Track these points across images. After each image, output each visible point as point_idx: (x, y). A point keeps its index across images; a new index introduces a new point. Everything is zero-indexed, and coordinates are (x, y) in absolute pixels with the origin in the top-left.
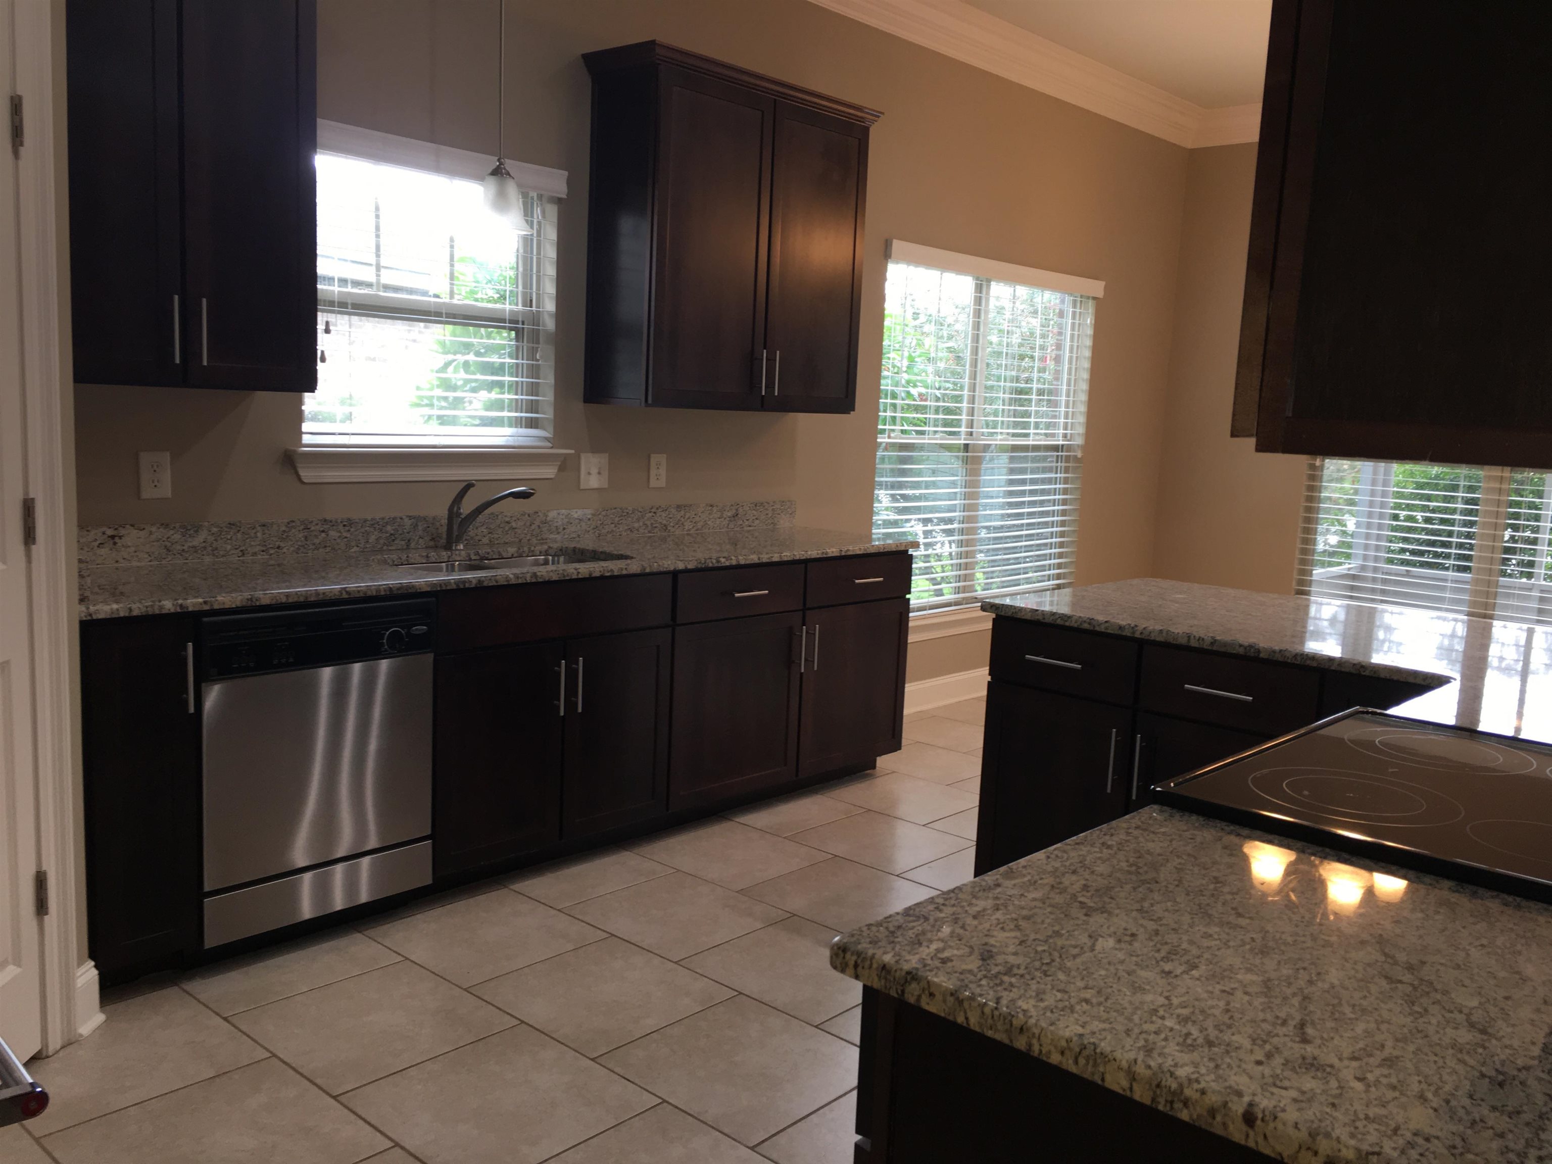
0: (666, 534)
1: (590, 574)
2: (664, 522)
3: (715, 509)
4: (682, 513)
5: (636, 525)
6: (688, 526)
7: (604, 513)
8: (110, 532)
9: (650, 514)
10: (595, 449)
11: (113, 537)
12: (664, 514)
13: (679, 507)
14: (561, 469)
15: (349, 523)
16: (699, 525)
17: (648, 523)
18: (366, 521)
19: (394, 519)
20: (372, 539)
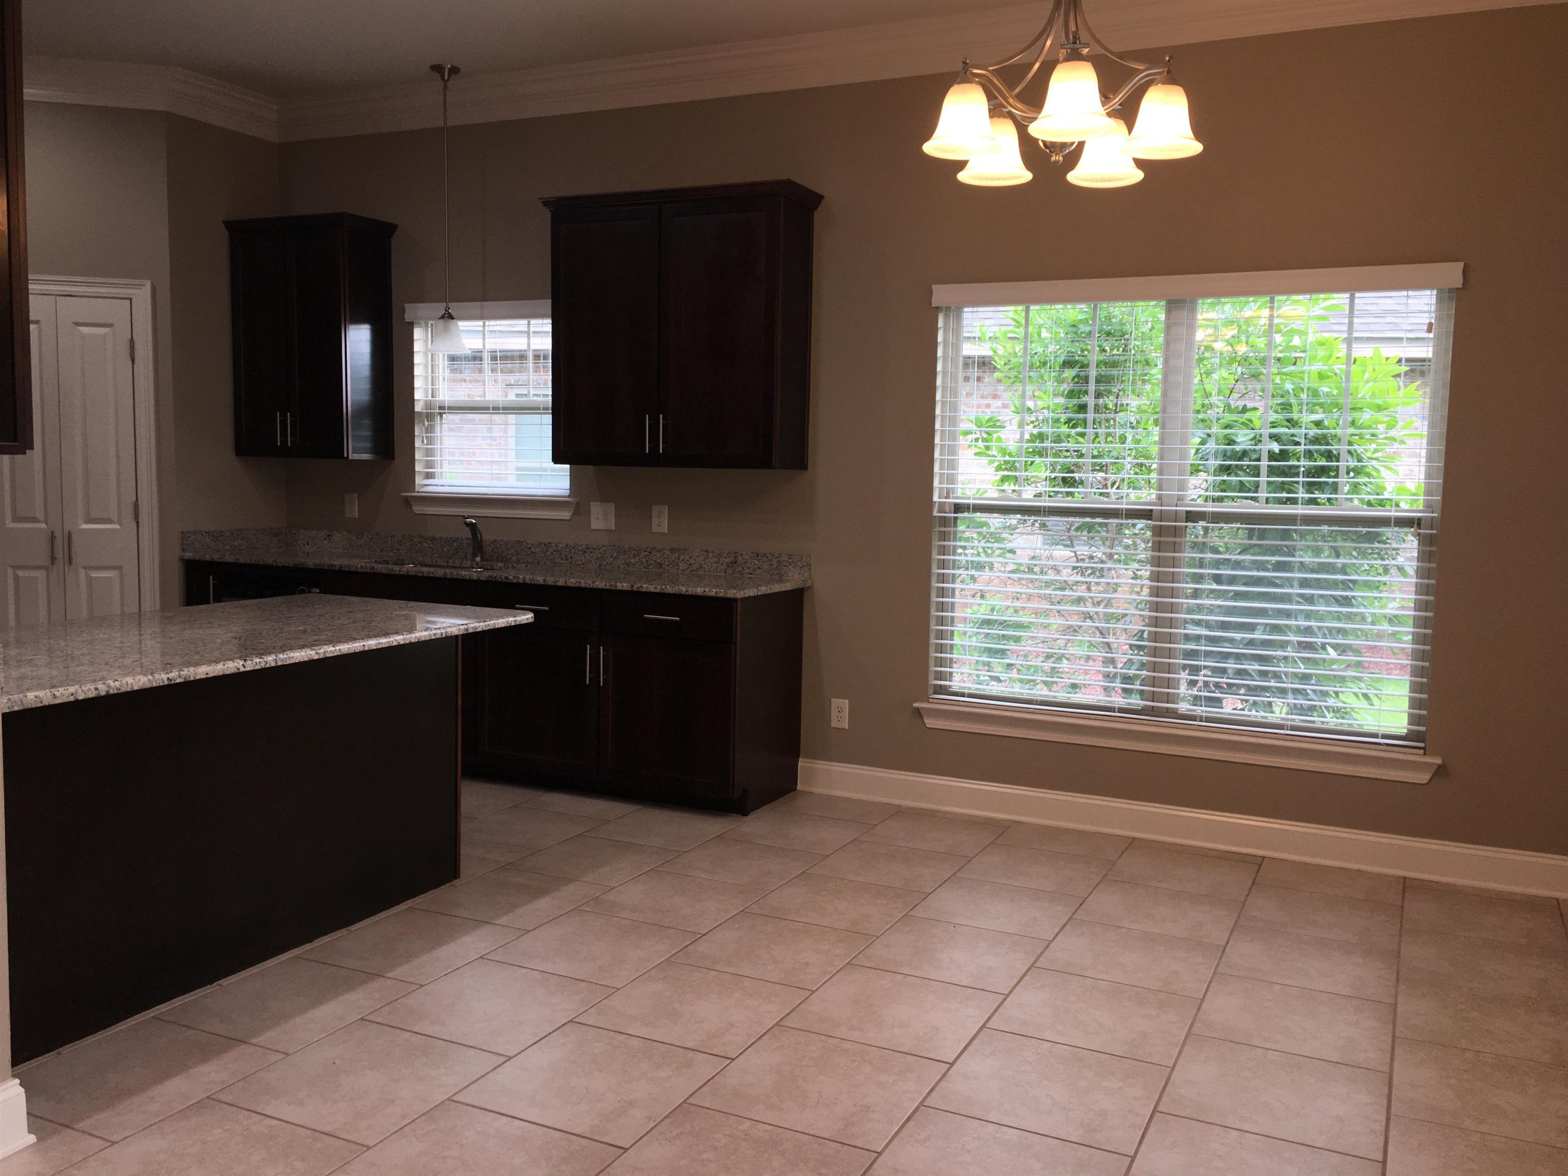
0: (661, 570)
1: (408, 573)
2: (659, 561)
3: (711, 555)
4: (676, 555)
5: (633, 561)
6: (682, 566)
7: (604, 548)
8: (328, 533)
9: (646, 553)
10: (604, 499)
11: (329, 535)
12: (658, 555)
13: (672, 550)
14: (575, 514)
15: (433, 539)
16: (694, 567)
17: (644, 560)
18: (442, 538)
19: (458, 538)
20: (445, 549)
